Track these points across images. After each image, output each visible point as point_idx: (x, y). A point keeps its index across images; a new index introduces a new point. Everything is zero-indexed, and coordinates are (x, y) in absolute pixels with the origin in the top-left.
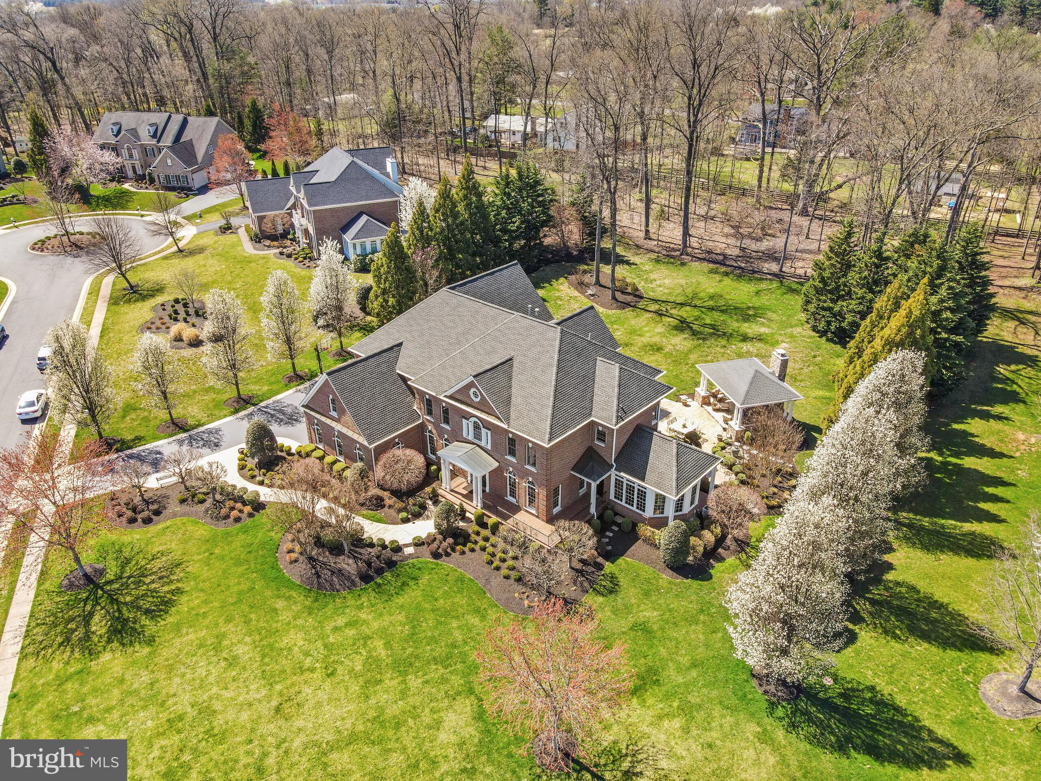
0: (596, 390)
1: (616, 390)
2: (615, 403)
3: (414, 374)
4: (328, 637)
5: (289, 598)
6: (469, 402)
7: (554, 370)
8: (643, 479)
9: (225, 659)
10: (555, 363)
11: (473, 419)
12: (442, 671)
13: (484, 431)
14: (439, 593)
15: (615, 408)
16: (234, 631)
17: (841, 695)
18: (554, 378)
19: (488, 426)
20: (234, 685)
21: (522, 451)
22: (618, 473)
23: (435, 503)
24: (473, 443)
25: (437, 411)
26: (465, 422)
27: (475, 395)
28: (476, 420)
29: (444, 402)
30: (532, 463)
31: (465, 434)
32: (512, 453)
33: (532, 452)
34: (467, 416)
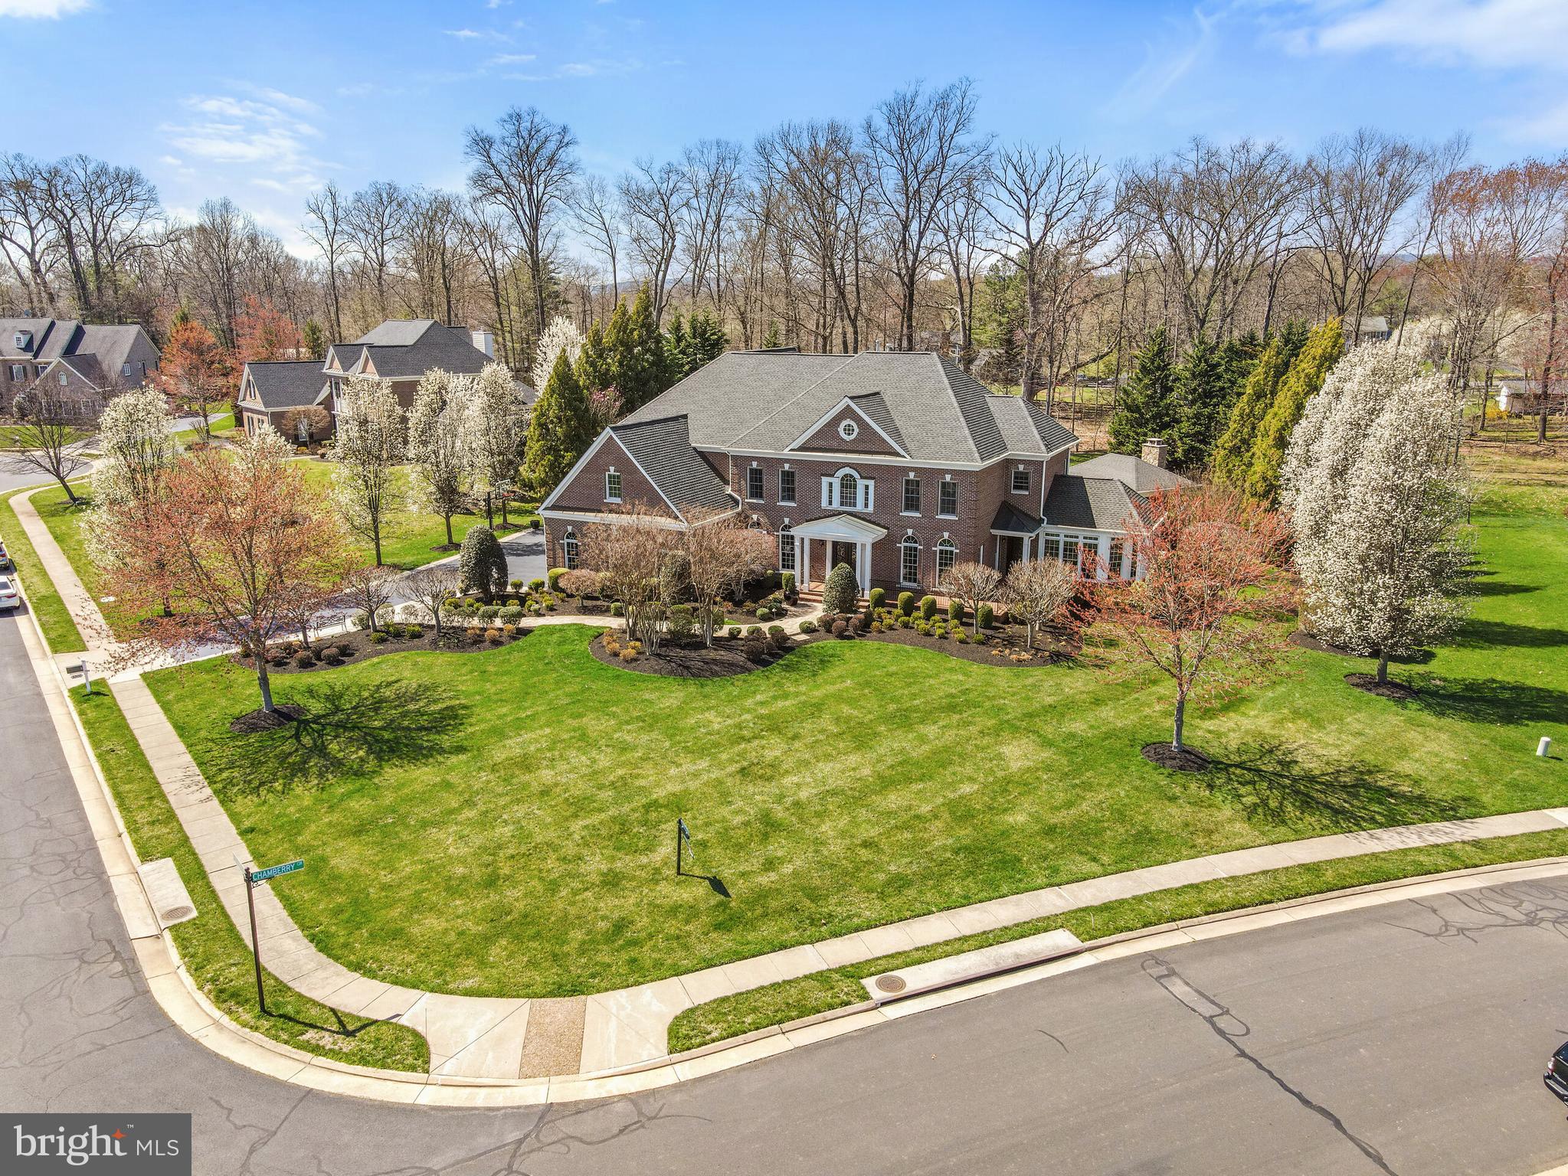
0: (1000, 426)
1: (1030, 419)
2: (1035, 432)
3: (724, 442)
4: (755, 710)
6: (835, 445)
7: (950, 392)
8: (1092, 525)
9: (607, 746)
11: (841, 473)
12: (957, 716)
13: (861, 483)
15: (1038, 437)
19: (867, 472)
20: (649, 765)
21: (931, 495)
22: (1052, 529)
23: (794, 604)
24: (840, 513)
25: (773, 483)
26: (825, 480)
27: (849, 430)
28: (847, 470)
29: (787, 461)
30: (949, 506)
31: (824, 504)
32: (912, 504)
33: (948, 491)
34: (830, 469)
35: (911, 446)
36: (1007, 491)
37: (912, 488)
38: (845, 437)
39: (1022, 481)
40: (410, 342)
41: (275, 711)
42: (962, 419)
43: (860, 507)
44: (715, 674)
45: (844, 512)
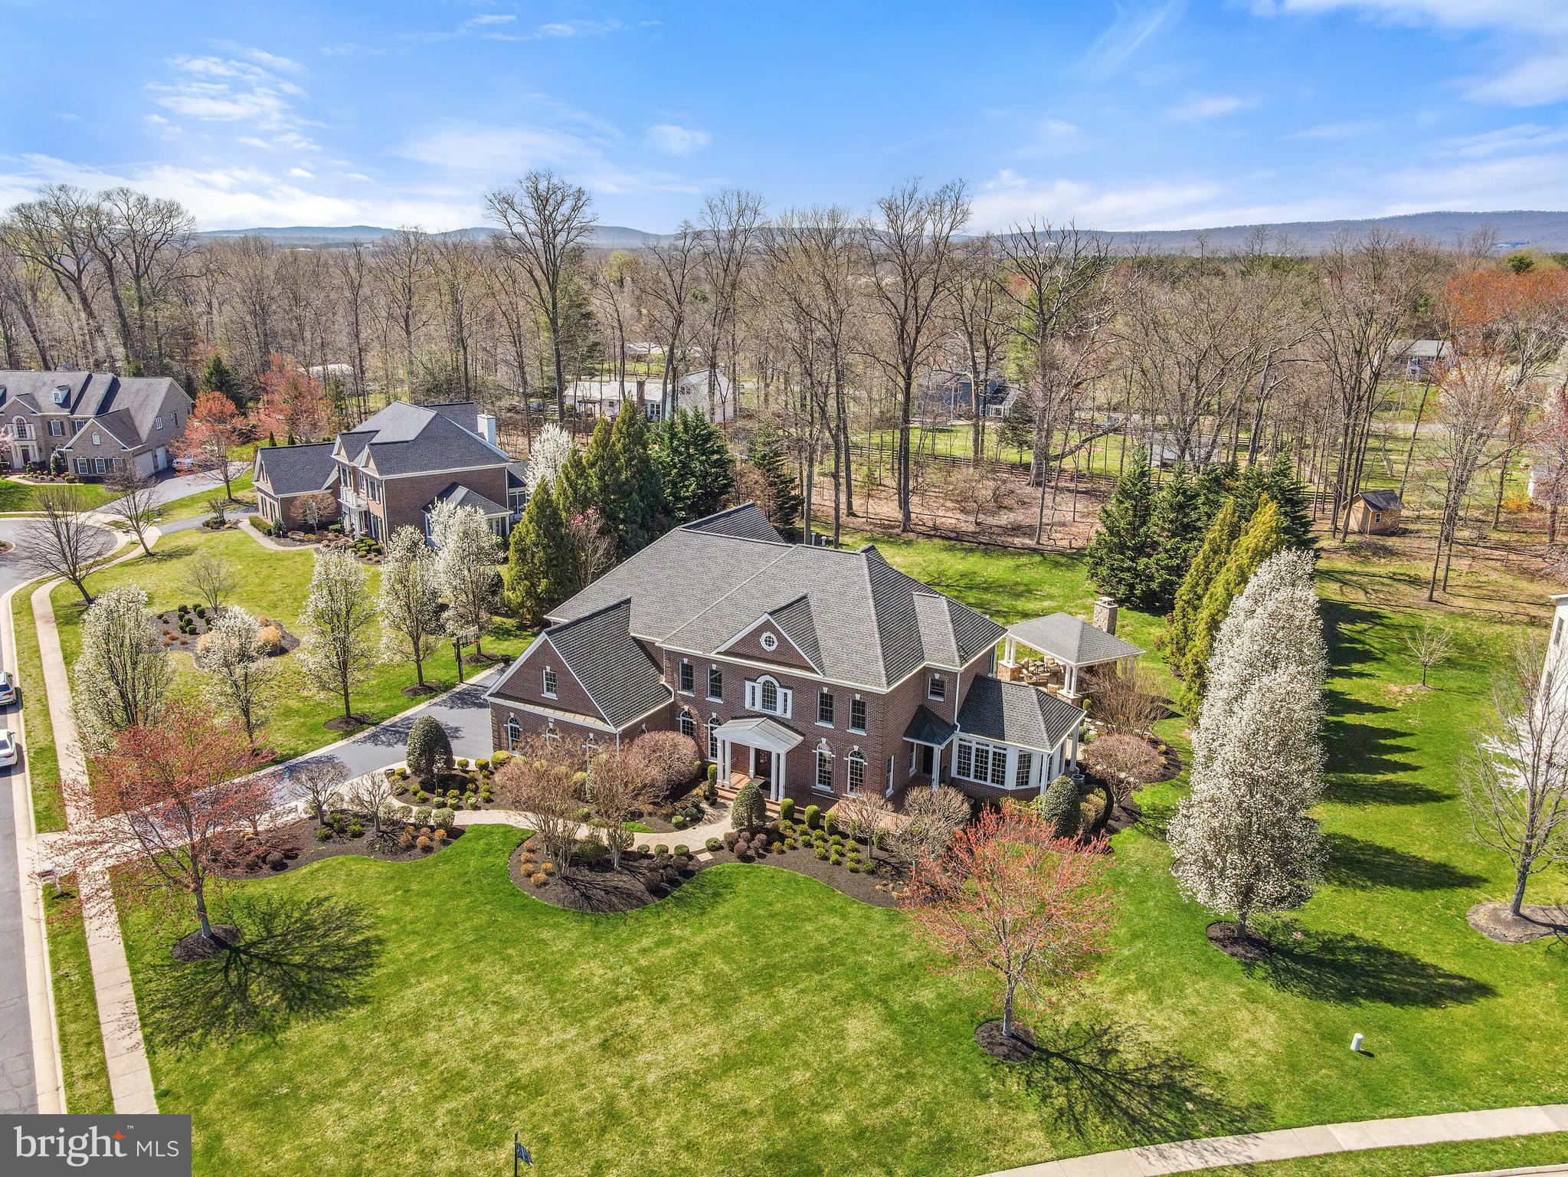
0: (922, 630)
1: (950, 626)
2: (953, 641)
3: (659, 635)
4: (637, 960)
5: (556, 925)
6: (757, 654)
7: (871, 602)
8: (1002, 737)
9: (494, 1003)
10: (870, 595)
11: (762, 679)
12: (817, 977)
13: (780, 692)
14: (771, 897)
15: (954, 647)
16: (491, 971)
17: (1320, 949)
18: (873, 611)
19: (786, 682)
20: (523, 1031)
21: (843, 709)
22: (964, 735)
23: (713, 804)
24: (761, 716)
25: (702, 679)
26: (748, 685)
27: (769, 641)
28: (768, 678)
29: (715, 662)
30: (859, 723)
31: (748, 705)
32: (827, 715)
33: (859, 707)
34: (752, 675)
35: (826, 662)
36: (924, 696)
37: (827, 701)
38: (766, 647)
39: (938, 688)
40: (411, 436)
41: (212, 936)
42: (877, 635)
43: (779, 712)
44: (612, 907)
45: (765, 715)
